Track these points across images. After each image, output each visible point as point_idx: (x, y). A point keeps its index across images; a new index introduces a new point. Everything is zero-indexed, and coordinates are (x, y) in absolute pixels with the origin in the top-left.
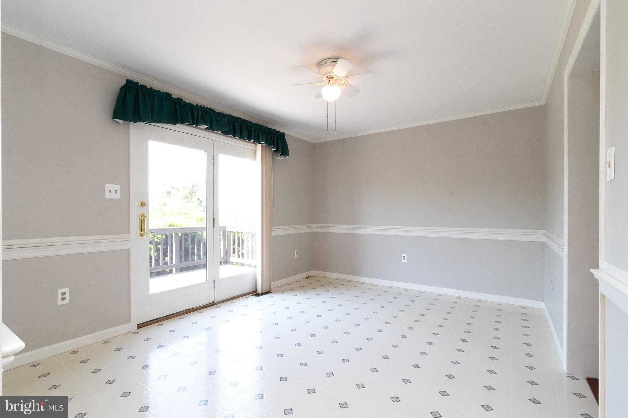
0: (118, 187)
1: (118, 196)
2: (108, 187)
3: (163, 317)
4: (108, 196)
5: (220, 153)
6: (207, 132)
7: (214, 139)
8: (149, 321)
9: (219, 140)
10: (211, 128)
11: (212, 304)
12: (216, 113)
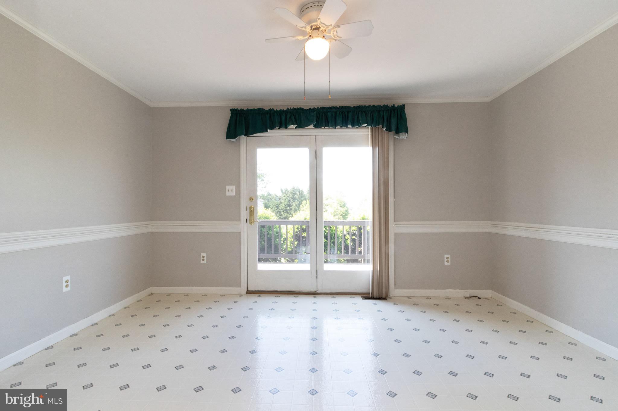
0: (233, 187)
1: (234, 194)
2: (228, 187)
3: (268, 291)
4: (228, 194)
5: (324, 147)
6: (298, 130)
7: (316, 134)
8: (257, 291)
9: (321, 134)
10: (301, 125)
11: (315, 294)
12: (305, 110)
